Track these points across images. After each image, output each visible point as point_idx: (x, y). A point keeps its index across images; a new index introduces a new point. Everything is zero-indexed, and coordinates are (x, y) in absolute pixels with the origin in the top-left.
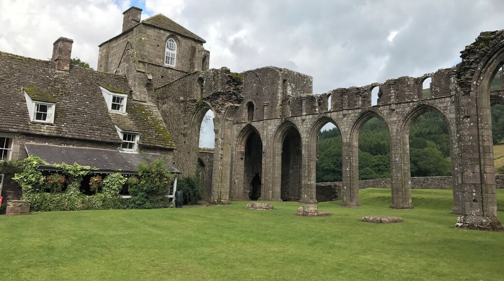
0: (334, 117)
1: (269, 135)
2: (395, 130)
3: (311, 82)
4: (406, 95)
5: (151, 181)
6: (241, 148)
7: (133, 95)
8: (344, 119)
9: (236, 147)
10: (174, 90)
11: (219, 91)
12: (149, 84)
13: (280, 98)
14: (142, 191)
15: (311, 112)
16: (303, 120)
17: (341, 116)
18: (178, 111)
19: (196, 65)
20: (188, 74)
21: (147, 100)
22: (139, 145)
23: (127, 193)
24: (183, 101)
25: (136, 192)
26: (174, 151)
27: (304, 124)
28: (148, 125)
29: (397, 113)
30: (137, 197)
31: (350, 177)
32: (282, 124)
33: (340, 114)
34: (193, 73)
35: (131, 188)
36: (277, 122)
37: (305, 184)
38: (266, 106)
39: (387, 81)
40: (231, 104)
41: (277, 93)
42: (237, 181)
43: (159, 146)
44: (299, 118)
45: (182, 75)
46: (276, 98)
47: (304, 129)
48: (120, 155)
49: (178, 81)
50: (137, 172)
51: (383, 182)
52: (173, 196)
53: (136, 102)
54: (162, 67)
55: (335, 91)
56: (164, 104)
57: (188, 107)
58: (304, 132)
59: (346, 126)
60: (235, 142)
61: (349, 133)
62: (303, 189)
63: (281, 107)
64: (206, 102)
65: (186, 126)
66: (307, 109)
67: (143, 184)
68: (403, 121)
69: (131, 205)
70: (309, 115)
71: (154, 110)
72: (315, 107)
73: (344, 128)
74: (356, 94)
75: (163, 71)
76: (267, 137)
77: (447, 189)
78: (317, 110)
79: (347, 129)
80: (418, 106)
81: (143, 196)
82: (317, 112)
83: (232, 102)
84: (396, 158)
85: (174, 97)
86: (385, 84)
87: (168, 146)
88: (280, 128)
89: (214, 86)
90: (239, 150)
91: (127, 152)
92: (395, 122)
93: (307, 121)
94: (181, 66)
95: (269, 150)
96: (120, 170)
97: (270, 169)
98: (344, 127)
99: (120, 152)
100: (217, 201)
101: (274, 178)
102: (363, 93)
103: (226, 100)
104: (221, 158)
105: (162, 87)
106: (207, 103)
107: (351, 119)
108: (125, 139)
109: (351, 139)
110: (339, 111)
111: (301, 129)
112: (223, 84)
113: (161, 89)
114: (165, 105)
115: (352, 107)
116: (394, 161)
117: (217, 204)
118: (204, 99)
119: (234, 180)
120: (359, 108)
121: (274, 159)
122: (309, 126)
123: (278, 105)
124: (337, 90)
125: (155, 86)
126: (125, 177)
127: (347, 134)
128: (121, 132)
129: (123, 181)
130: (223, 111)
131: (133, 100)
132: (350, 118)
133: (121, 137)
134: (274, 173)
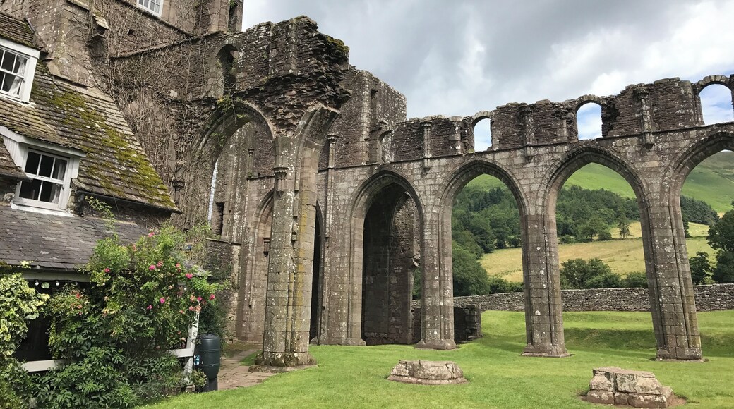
0: (501, 162)
1: (339, 200)
2: (656, 188)
3: (405, 106)
4: (680, 114)
5: (139, 306)
6: (265, 231)
7: (50, 65)
8: (528, 166)
9: (255, 228)
10: (157, 70)
11: (290, 71)
12: (95, 43)
13: (365, 125)
14: (104, 340)
15: (444, 151)
16: (425, 170)
17: (519, 161)
18: (162, 121)
19: (214, 19)
20: (190, 40)
21: (88, 83)
22: (78, 193)
23: (43, 353)
24: (175, 101)
25: (78, 347)
26: (173, 215)
27: (428, 176)
28: (96, 142)
29: (658, 152)
30: (85, 367)
31: (548, 289)
32: (372, 178)
33: (516, 156)
34: (207, 37)
35: (58, 331)
36: (362, 175)
37: (433, 307)
38: (333, 140)
39: (628, 88)
40: (321, 105)
41: (359, 114)
42: (254, 300)
43: (134, 198)
44: (416, 165)
45: (175, 38)
46: (358, 126)
47: (428, 188)
48: (13, 217)
49: (167, 50)
50: (87, 274)
51: (509, 299)
52: (188, 352)
53: (59, 82)
54: (131, 7)
55: (502, 110)
56: (130, 100)
57: (188, 117)
58: (428, 193)
59: (532, 181)
60: (253, 218)
61: (541, 194)
62: (428, 318)
63: (367, 143)
64: (246, 102)
65: (181, 163)
66: (434, 146)
67: (113, 317)
68: (675, 169)
69: (60, 398)
70: (439, 158)
71: (109, 110)
72: (454, 142)
73: (530, 185)
74: (553, 115)
75: (135, 18)
76: (335, 206)
77: (631, 310)
78: (459, 147)
79: (535, 187)
80: (711, 138)
81: (106, 361)
82: (460, 153)
83: (323, 101)
84: (664, 245)
85: (156, 87)
86: (623, 93)
87: (159, 201)
88: (366, 185)
89: (276, 60)
90: (261, 235)
91: (36, 211)
92: (655, 171)
93: (436, 170)
94: (176, 18)
95: (340, 232)
96: (24, 263)
97: (342, 274)
98: (527, 182)
99: (14, 207)
100: (284, 357)
101: (351, 293)
102: (564, 113)
103: (310, 94)
104: (293, 242)
105: (130, 57)
106: (250, 104)
107: (546, 166)
108: (31, 168)
109: (545, 208)
110: (515, 149)
111: (421, 188)
112: (300, 56)
113: (127, 62)
114: (134, 104)
115: (545, 140)
116: (661, 254)
117: (285, 365)
118: (241, 94)
119: (249, 299)
120: (564, 144)
121: (351, 251)
122: (440, 181)
123: (362, 139)
124: (506, 108)
125: (112, 50)
126: (40, 290)
127: (537, 197)
128: (21, 144)
129: (31, 309)
130: (302, 122)
131: (51, 76)
132: (541, 164)
133: (20, 160)
134: (350, 283)
